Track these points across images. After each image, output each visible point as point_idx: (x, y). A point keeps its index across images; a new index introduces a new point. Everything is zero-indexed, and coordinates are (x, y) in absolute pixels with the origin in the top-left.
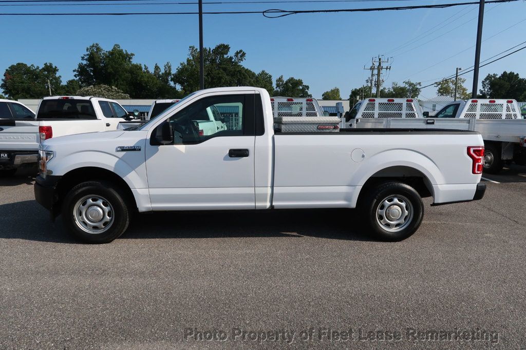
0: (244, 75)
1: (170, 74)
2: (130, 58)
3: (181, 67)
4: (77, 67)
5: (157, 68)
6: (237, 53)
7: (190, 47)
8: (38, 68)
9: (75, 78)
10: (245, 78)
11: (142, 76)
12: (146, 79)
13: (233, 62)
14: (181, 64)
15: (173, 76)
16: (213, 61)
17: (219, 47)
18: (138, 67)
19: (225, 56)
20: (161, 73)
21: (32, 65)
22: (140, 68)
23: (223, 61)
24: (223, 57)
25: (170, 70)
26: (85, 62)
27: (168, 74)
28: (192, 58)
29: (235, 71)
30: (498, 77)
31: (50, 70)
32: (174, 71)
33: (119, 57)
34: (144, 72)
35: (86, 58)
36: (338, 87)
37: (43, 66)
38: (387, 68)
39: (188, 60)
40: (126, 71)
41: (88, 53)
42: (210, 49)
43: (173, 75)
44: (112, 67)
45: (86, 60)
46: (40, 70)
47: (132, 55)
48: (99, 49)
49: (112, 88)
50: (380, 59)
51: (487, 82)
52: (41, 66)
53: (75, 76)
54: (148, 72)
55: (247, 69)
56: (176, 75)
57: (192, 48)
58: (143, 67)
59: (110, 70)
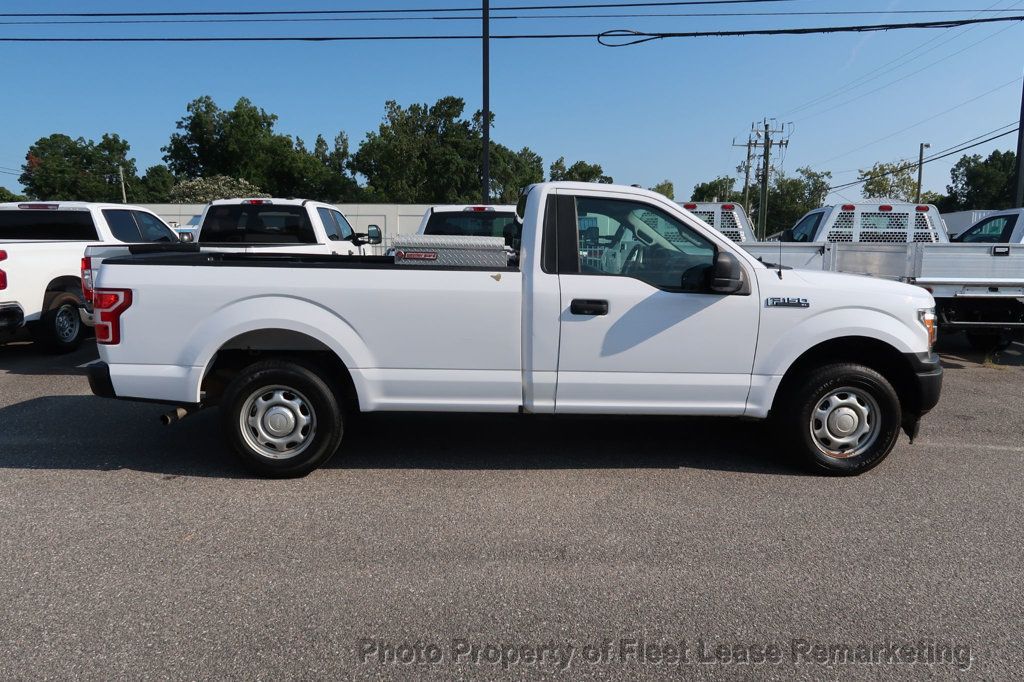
0: (493, 156)
1: (345, 154)
2: (270, 124)
3: (366, 141)
4: (168, 143)
5: (320, 142)
6: (478, 114)
7: (387, 103)
8: (91, 143)
9: (163, 163)
11: (293, 159)
12: (301, 165)
13: (470, 132)
14: (369, 136)
15: (351, 159)
16: (431, 130)
17: (443, 103)
18: (285, 142)
19: (455, 120)
20: (327, 153)
21: (81, 139)
22: (289, 144)
23: (451, 130)
24: (451, 121)
25: (346, 148)
26: (183, 132)
27: (341, 154)
28: (390, 124)
29: (477, 148)
30: (982, 160)
31: (114, 147)
32: (354, 149)
33: (247, 120)
34: (298, 152)
35: (185, 124)
36: (671, 180)
37: (102, 140)
38: (781, 144)
39: (383, 129)
40: (262, 148)
41: (190, 114)
42: (426, 106)
43: (352, 156)
44: (237, 141)
45: (186, 127)
46: (95, 149)
47: (275, 117)
48: (210, 107)
50: (766, 126)
51: (962, 170)
52: (98, 141)
53: (165, 159)
54: (304, 150)
55: (499, 146)
56: (357, 157)
57: (391, 104)
58: (295, 141)
59: (233, 147)
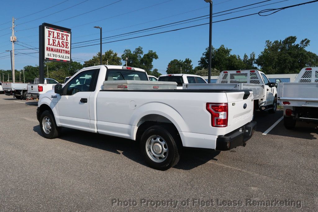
0: (305, 56)
1: (254, 59)
2: (229, 52)
3: (261, 54)
4: (200, 60)
5: (245, 56)
6: (303, 41)
7: (266, 41)
8: (183, 61)
9: (198, 65)
10: (306, 59)
11: (235, 62)
12: (237, 64)
13: (299, 48)
15: (255, 61)
16: (282, 49)
17: (287, 39)
18: (234, 57)
19: (293, 44)
20: (248, 59)
21: (180, 60)
23: (291, 48)
24: (291, 45)
25: (254, 57)
26: (204, 56)
27: (252, 59)
28: (267, 48)
29: (298, 54)
31: (188, 61)
32: (256, 57)
33: (223, 51)
35: (205, 54)
37: (185, 60)
39: (265, 50)
40: (226, 60)
41: (207, 51)
42: (281, 41)
43: (256, 60)
44: (218, 58)
45: (205, 55)
46: (183, 62)
47: (230, 50)
49: (214, 70)
52: (184, 60)
53: (199, 64)
54: (240, 59)
55: (309, 52)
56: (257, 60)
57: (268, 41)
58: (237, 56)
59: (217, 59)
